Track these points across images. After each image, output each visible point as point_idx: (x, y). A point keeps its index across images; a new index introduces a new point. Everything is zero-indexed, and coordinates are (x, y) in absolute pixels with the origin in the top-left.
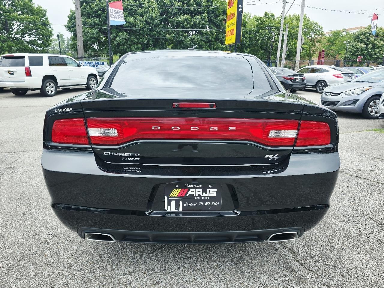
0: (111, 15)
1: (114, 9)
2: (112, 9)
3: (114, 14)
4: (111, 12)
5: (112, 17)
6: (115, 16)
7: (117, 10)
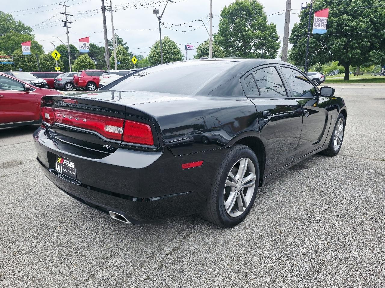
0: (315, 23)
1: (319, 18)
2: (317, 17)
3: (318, 22)
4: (315, 21)
5: (316, 25)
6: (319, 24)
7: (321, 18)
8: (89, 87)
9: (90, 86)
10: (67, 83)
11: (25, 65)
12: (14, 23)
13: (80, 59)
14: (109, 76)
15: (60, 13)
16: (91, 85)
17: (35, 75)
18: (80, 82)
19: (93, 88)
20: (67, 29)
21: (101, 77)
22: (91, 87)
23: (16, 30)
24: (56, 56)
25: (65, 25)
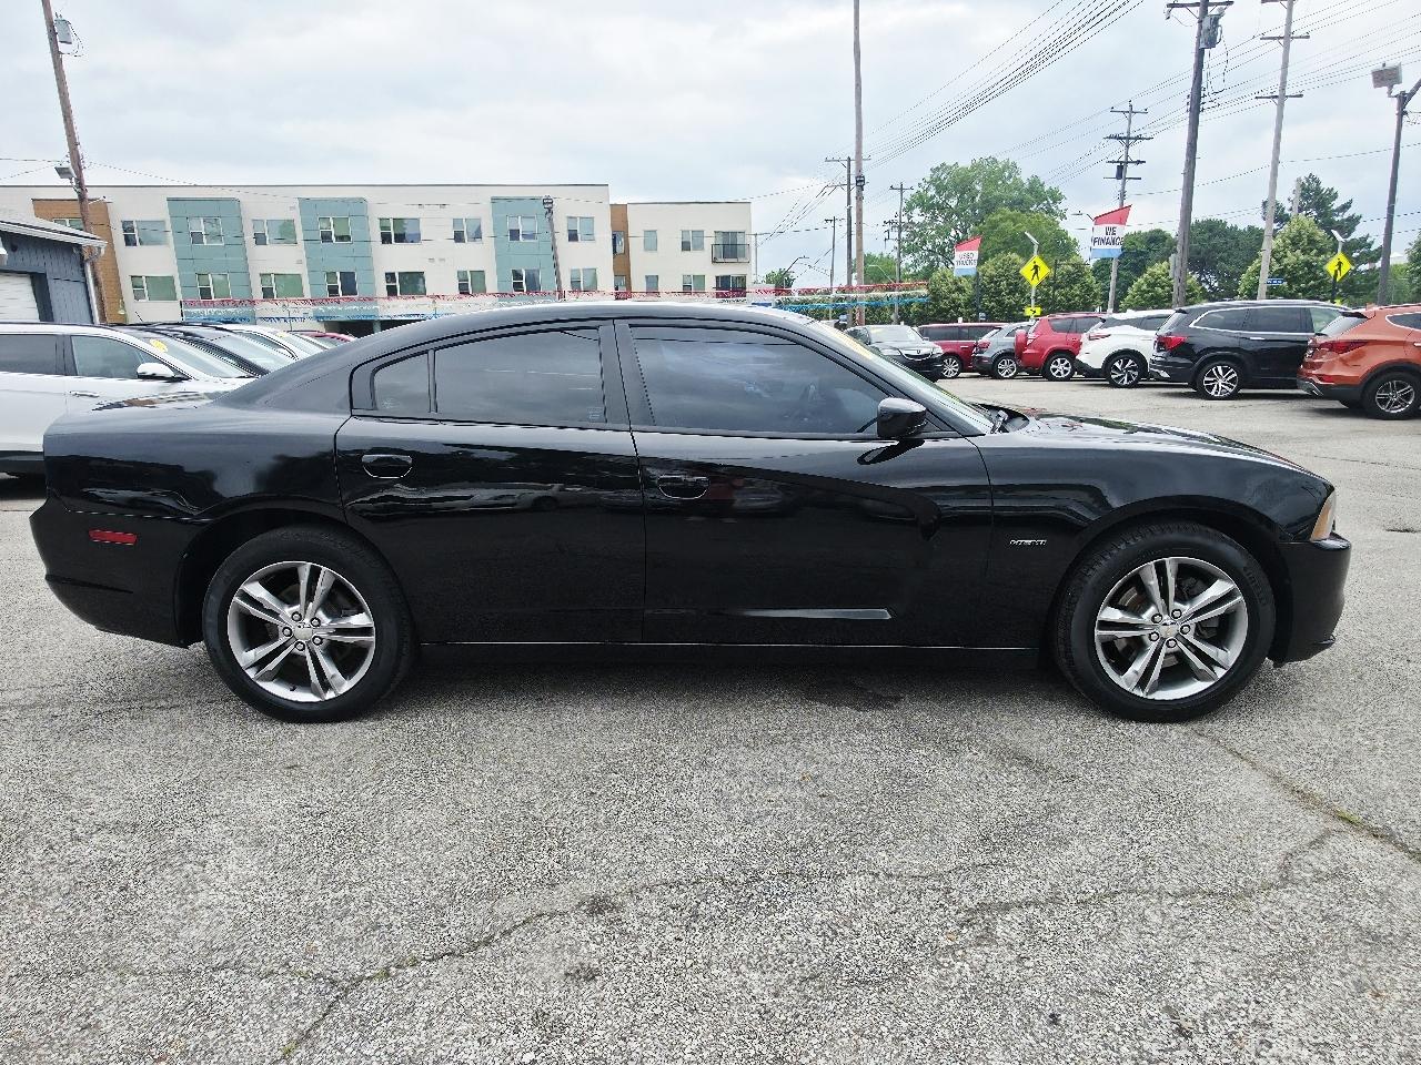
8: (1053, 366)
9: (1056, 363)
10: (1007, 354)
11: (998, 302)
12: (1018, 186)
13: (1152, 275)
14: (1105, 331)
15: (1110, 138)
16: (1059, 360)
17: (923, 333)
18: (1028, 351)
19: (1065, 372)
20: (1124, 184)
21: (1084, 338)
22: (1061, 367)
23: (1019, 204)
24: (1036, 272)
25: (1120, 175)
